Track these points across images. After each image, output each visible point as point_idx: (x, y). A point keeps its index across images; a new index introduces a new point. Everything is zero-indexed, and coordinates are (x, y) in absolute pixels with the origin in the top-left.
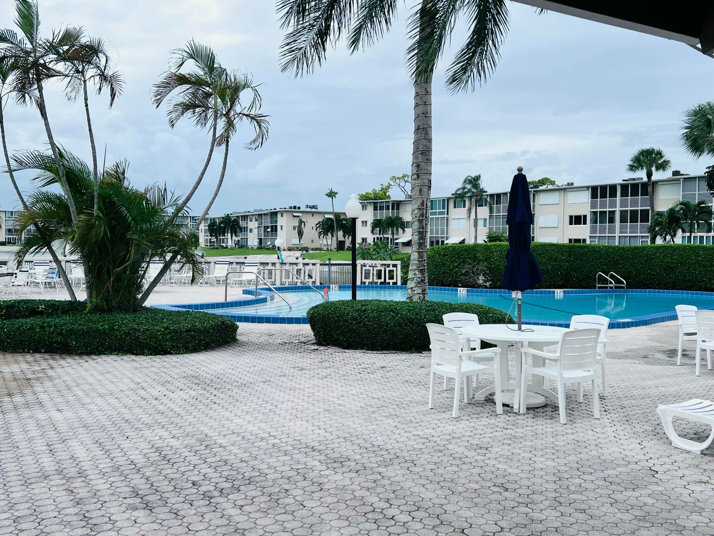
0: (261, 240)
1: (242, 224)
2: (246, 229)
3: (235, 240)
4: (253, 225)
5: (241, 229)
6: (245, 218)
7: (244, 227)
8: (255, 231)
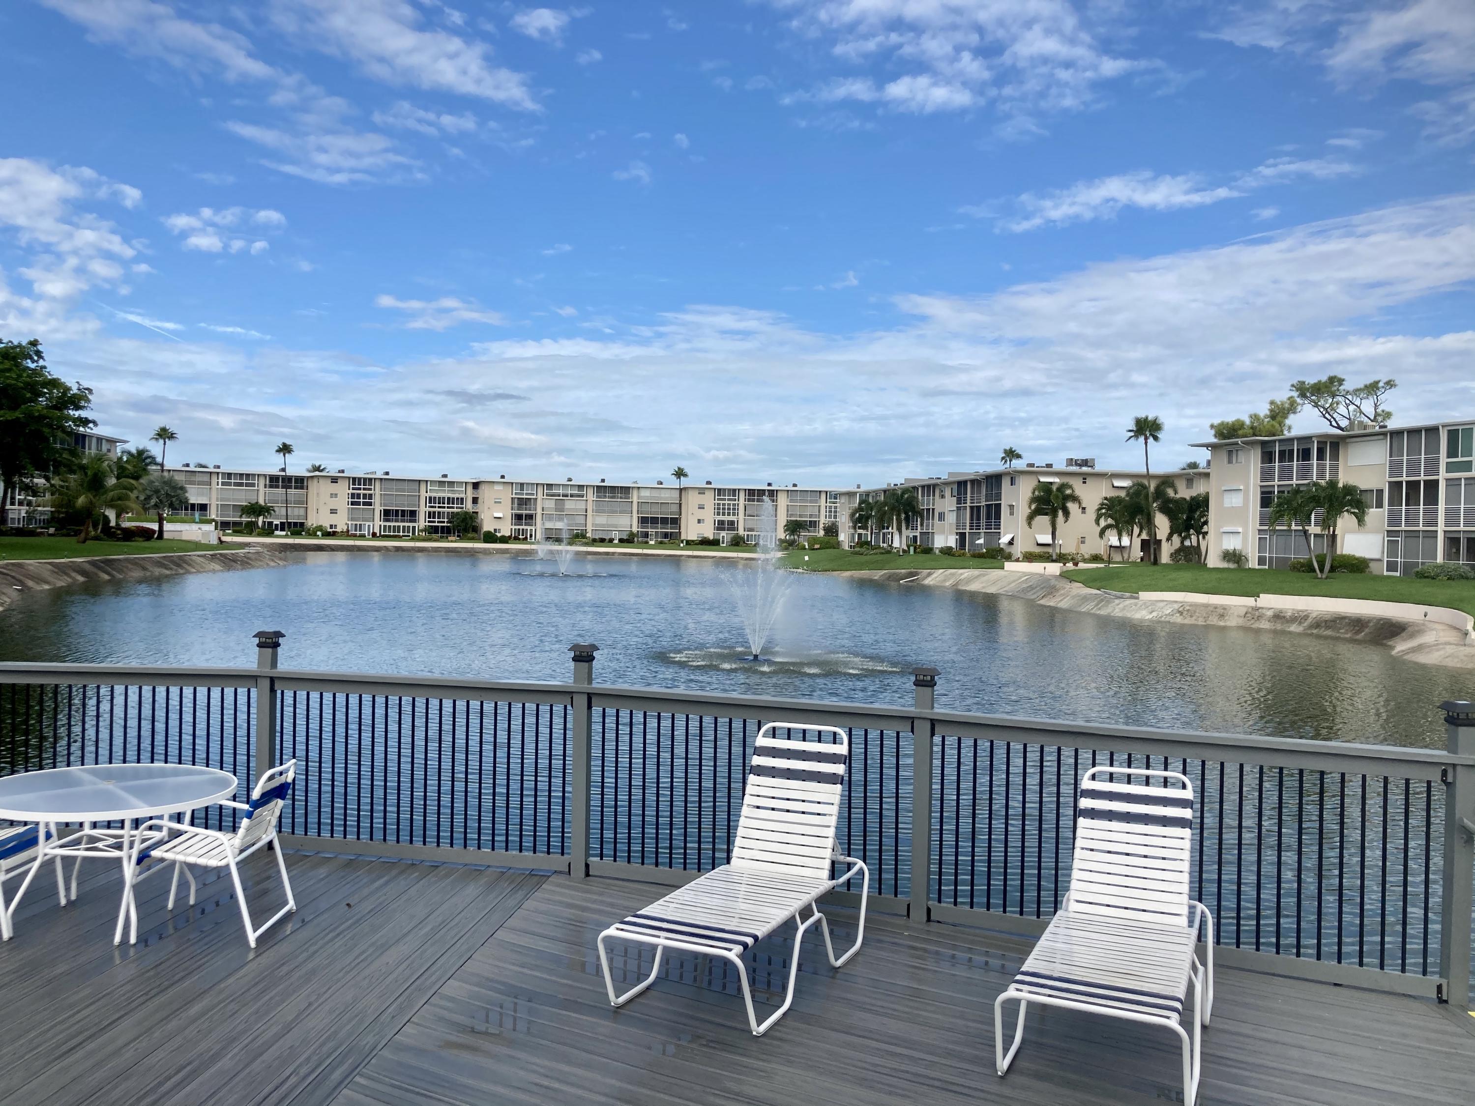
0: (962, 536)
1: (924, 502)
2: (930, 512)
3: (907, 537)
4: (947, 504)
5: (920, 513)
6: (930, 488)
7: (928, 510)
8: (951, 518)
